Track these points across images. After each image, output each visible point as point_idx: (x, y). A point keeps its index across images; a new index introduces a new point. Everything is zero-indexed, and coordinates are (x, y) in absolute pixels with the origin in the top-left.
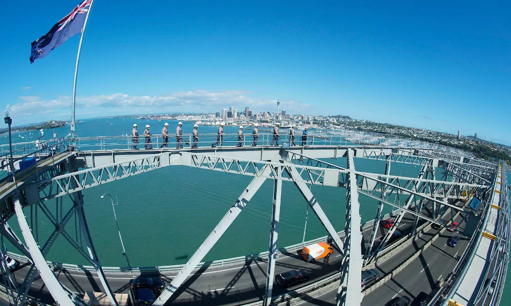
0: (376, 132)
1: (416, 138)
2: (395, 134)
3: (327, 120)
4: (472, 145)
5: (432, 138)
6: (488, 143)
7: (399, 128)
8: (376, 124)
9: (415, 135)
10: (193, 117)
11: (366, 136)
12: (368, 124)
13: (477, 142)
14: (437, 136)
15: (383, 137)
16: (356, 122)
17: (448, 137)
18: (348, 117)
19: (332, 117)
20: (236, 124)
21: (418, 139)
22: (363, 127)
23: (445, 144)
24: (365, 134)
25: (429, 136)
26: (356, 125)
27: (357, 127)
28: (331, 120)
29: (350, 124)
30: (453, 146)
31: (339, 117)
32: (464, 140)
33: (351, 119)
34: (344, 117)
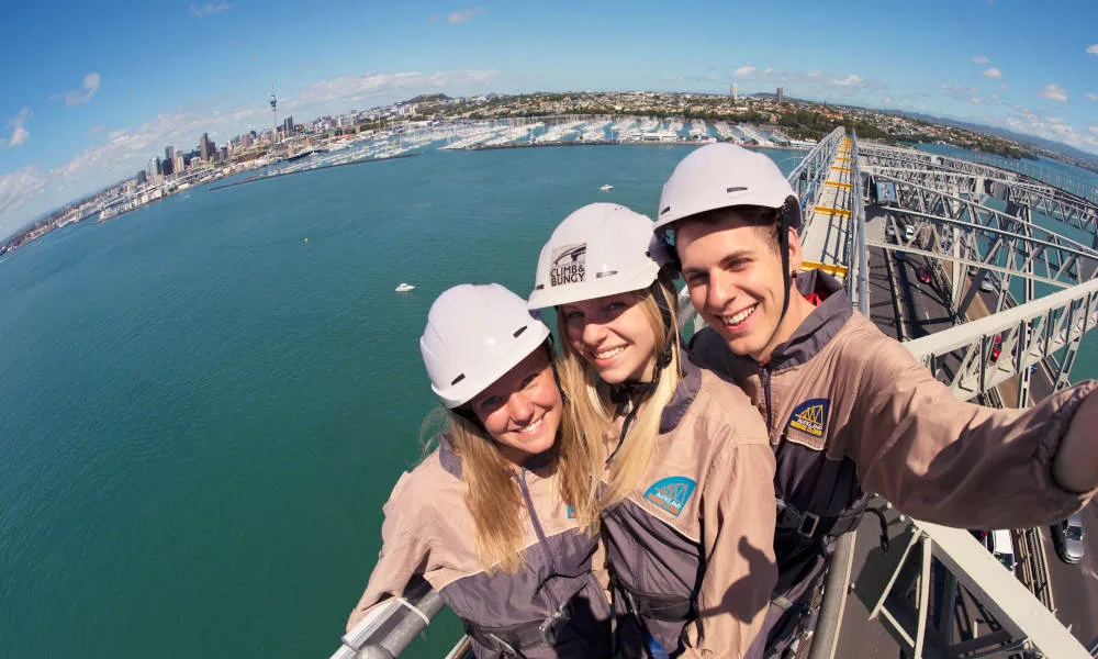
0: (520, 115)
1: (623, 114)
2: (568, 112)
3: (393, 114)
4: (774, 112)
5: (662, 108)
6: (816, 106)
7: (574, 97)
8: (514, 99)
9: (618, 108)
10: (89, 204)
11: (496, 129)
12: (494, 101)
13: (785, 105)
14: (676, 103)
15: (539, 124)
16: (463, 103)
17: (705, 102)
18: (442, 97)
19: (404, 103)
20: (187, 185)
21: (628, 114)
22: (483, 111)
23: (701, 116)
24: (492, 126)
25: (656, 104)
26: (466, 110)
27: (468, 114)
28: (402, 111)
29: (450, 110)
30: (721, 119)
31: (419, 100)
32: (751, 104)
33: (448, 98)
34: (432, 98)
